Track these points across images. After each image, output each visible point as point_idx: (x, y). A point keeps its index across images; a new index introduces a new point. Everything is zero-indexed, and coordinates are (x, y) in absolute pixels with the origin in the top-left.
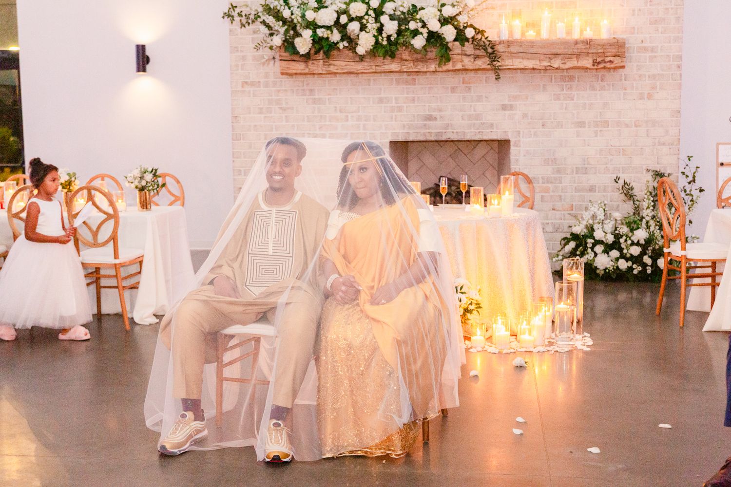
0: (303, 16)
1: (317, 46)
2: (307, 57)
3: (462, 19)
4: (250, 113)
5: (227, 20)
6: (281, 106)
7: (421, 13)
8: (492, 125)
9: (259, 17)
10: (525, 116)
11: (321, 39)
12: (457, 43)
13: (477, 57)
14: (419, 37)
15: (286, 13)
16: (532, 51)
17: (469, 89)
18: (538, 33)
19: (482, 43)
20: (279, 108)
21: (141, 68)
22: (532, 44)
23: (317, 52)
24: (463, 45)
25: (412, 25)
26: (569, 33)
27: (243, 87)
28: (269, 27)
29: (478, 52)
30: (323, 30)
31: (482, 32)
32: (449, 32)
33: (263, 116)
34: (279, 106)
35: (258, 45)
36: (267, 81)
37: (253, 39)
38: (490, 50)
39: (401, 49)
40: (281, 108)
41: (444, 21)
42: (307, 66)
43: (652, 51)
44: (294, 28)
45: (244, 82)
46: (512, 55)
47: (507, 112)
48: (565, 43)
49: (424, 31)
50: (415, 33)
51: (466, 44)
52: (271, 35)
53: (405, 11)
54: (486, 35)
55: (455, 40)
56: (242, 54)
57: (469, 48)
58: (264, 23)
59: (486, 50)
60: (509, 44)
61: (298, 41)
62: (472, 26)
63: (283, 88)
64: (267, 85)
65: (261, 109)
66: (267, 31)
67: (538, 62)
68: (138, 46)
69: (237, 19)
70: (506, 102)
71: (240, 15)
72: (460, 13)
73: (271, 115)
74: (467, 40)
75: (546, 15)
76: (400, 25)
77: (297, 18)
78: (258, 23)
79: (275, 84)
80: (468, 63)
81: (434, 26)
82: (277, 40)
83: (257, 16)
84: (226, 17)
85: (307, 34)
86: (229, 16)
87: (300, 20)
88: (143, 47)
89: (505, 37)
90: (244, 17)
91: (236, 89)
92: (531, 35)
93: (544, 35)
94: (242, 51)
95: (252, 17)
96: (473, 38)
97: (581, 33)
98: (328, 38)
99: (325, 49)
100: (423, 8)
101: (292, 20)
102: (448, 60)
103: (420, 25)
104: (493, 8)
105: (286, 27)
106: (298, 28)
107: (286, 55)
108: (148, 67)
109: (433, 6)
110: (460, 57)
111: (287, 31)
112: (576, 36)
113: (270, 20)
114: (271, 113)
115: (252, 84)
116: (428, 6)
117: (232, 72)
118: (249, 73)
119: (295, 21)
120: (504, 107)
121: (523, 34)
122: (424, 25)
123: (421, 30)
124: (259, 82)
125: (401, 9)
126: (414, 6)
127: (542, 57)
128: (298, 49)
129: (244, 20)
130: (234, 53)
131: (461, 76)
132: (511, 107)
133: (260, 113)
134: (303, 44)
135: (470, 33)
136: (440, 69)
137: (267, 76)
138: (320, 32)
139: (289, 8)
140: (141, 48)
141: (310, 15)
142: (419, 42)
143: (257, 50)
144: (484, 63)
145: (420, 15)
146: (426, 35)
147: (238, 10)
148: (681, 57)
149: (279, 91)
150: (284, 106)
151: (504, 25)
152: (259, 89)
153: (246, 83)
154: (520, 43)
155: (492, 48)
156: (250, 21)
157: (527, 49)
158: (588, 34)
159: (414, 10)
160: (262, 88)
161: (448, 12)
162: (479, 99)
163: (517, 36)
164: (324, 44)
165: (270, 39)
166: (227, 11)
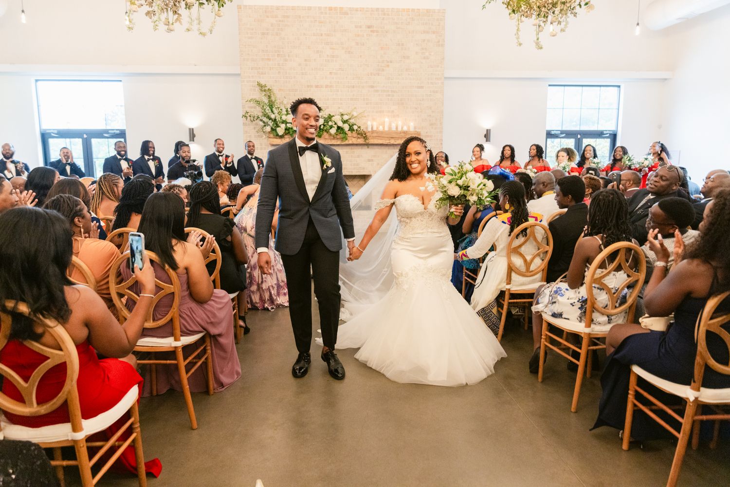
0: (281, 118)
1: (287, 132)
2: (282, 137)
3: (352, 121)
5: (244, 119)
7: (333, 117)
8: (364, 168)
10: (378, 164)
11: (289, 128)
12: (350, 132)
13: (359, 138)
14: (333, 129)
15: (273, 116)
16: (383, 136)
17: (354, 152)
18: (384, 127)
19: (360, 132)
21: (192, 139)
22: (382, 132)
23: (286, 134)
24: (352, 133)
25: (330, 123)
26: (397, 128)
28: (264, 122)
29: (359, 136)
30: (290, 124)
31: (359, 127)
32: (346, 127)
35: (259, 131)
36: (262, 147)
37: (254, 128)
38: (364, 135)
39: (325, 134)
41: (345, 122)
42: (281, 141)
43: (431, 137)
44: (277, 124)
46: (374, 137)
47: (370, 163)
48: (396, 133)
49: (336, 126)
50: (331, 127)
51: (354, 132)
52: (265, 126)
53: (326, 117)
54: (362, 129)
55: (349, 130)
56: (249, 135)
57: (354, 133)
58: (261, 120)
59: (362, 135)
60: (373, 132)
61: (278, 129)
62: (355, 125)
66: (263, 124)
67: (384, 141)
68: (190, 129)
69: (249, 118)
70: (370, 158)
71: (250, 116)
72: (350, 119)
74: (354, 130)
75: (387, 120)
76: (324, 123)
77: (278, 119)
78: (258, 120)
79: (265, 149)
80: (355, 141)
81: (340, 124)
82: (268, 129)
83: (258, 117)
84: (244, 117)
85: (283, 126)
86: (246, 116)
87: (280, 119)
88: (193, 129)
89: (370, 129)
90: (252, 117)
92: (381, 128)
93: (386, 129)
94: (249, 133)
95: (256, 118)
96: (357, 130)
97: (402, 129)
98: (292, 128)
99: (291, 133)
100: (334, 116)
101: (275, 120)
102: (347, 139)
103: (334, 123)
104: (365, 117)
105: (273, 123)
106: (278, 123)
107: (272, 135)
108: (195, 138)
109: (338, 115)
110: (351, 138)
111: (273, 124)
112: (400, 129)
113: (265, 119)
116: (336, 115)
119: (277, 120)
120: (369, 160)
121: (377, 128)
122: (335, 124)
123: (334, 126)
125: (325, 116)
126: (330, 115)
127: (386, 139)
128: (278, 133)
129: (252, 119)
130: (246, 134)
131: (350, 147)
132: (372, 160)
134: (281, 131)
135: (355, 127)
136: (343, 143)
137: (261, 144)
138: (289, 125)
139: (274, 114)
140: (191, 130)
141: (284, 118)
142: (333, 131)
143: (258, 133)
144: (362, 141)
145: (333, 119)
146: (336, 128)
147: (249, 114)
148: (442, 140)
151: (369, 123)
154: (377, 132)
155: (365, 134)
156: (255, 119)
157: (380, 134)
158: (405, 129)
159: (330, 117)
161: (346, 118)
162: (358, 156)
163: (375, 129)
164: (291, 131)
165: (264, 128)
166: (244, 114)
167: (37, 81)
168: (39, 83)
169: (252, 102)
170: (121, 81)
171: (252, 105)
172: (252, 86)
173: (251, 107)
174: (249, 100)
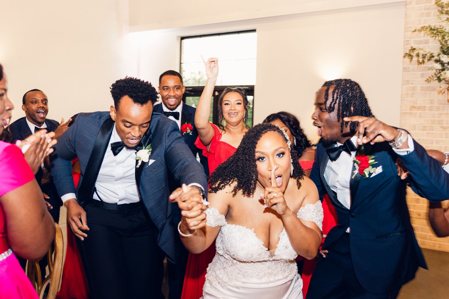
4: (415, 130)
5: (407, 59)
6: (442, 126)
9: (433, 57)
20: (440, 127)
27: (411, 110)
33: (425, 132)
34: (440, 125)
35: (429, 79)
36: (432, 106)
37: (422, 76)
40: (442, 127)
45: (412, 106)
52: (443, 70)
56: (412, 86)
58: (437, 61)
63: (445, 112)
64: (431, 109)
65: (425, 127)
69: (415, 59)
71: (418, 55)
73: (433, 132)
78: (432, 61)
79: (438, 108)
84: (407, 57)
86: (410, 55)
90: (421, 56)
91: (405, 112)
94: (412, 84)
95: (428, 57)
114: (433, 130)
115: (419, 108)
117: (403, 99)
118: (417, 100)
124: (425, 107)
129: (421, 60)
130: (406, 85)
133: (423, 130)
137: (432, 102)
143: (428, 82)
147: (416, 52)
149: (441, 114)
150: (445, 125)
152: (424, 112)
153: (414, 107)
156: (426, 60)
160: (427, 111)
165: (442, 73)
166: (408, 52)
167: (182, 38)
168: (184, 41)
169: (423, 33)
170: (254, 31)
171: (422, 39)
172: (425, 9)
173: (420, 42)
174: (419, 27)
